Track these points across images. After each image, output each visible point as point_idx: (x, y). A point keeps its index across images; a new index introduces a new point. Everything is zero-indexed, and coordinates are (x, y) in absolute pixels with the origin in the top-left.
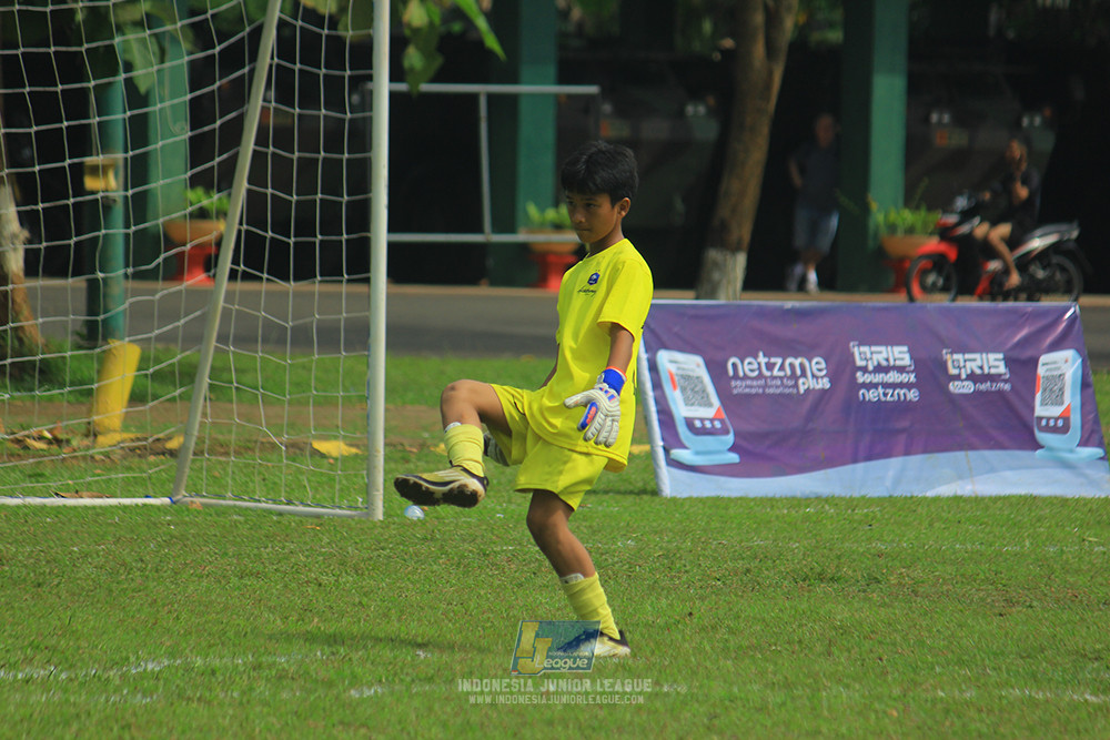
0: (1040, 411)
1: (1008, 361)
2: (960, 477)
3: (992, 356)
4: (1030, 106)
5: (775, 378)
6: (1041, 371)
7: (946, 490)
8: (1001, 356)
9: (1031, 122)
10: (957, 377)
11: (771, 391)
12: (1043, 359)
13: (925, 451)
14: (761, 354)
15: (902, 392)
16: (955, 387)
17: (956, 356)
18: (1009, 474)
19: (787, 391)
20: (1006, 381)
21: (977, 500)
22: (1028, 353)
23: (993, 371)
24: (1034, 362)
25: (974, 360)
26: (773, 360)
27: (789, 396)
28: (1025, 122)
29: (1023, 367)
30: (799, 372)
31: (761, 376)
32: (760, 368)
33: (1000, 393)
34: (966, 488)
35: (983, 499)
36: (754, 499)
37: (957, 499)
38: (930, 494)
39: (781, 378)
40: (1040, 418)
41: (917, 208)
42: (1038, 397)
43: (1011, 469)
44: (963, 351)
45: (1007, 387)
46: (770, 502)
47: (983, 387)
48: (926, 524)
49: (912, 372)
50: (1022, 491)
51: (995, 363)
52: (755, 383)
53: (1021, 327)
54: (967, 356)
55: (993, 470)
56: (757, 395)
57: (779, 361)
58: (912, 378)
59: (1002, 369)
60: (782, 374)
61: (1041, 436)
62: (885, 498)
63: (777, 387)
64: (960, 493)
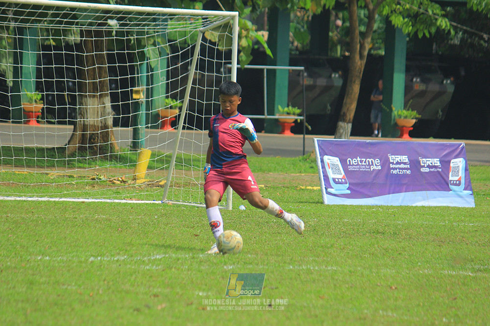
0: (451, 178)
1: (441, 162)
2: (424, 200)
3: (435, 160)
4: (447, 77)
5: (363, 165)
6: (452, 165)
7: (419, 204)
8: (438, 160)
9: (447, 82)
10: (424, 166)
11: (362, 170)
12: (452, 161)
13: (412, 191)
14: (358, 157)
15: (405, 171)
16: (423, 170)
17: (423, 159)
18: (440, 199)
19: (367, 170)
20: (440, 168)
21: (430, 207)
22: (447, 159)
23: (436, 164)
24: (449, 162)
25: (429, 161)
26: (362, 159)
27: (368, 171)
28: (445, 82)
29: (446, 163)
30: (371, 164)
31: (358, 165)
32: (358, 162)
33: (438, 172)
34: (426, 203)
35: (432, 207)
36: (355, 206)
37: (423, 207)
38: (414, 205)
39: (365, 165)
40: (451, 181)
41: (408, 110)
42: (450, 174)
43: (441, 197)
44: (426, 158)
45: (440, 170)
46: (361, 207)
47: (432, 170)
48: (413, 215)
49: (409, 164)
50: (445, 205)
51: (436, 162)
52: (356, 167)
53: (445, 150)
54: (427, 159)
55: (435, 198)
56: (357, 171)
57: (364, 160)
58: (409, 167)
59: (439, 164)
60: (365, 164)
61: (451, 187)
62: (399, 206)
63: (364, 168)
64: (424, 205)
